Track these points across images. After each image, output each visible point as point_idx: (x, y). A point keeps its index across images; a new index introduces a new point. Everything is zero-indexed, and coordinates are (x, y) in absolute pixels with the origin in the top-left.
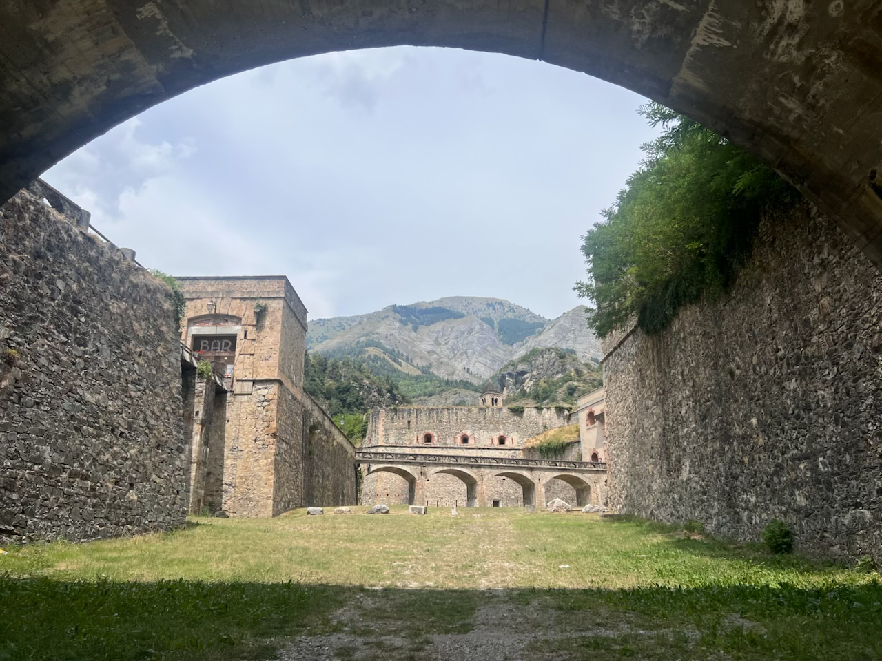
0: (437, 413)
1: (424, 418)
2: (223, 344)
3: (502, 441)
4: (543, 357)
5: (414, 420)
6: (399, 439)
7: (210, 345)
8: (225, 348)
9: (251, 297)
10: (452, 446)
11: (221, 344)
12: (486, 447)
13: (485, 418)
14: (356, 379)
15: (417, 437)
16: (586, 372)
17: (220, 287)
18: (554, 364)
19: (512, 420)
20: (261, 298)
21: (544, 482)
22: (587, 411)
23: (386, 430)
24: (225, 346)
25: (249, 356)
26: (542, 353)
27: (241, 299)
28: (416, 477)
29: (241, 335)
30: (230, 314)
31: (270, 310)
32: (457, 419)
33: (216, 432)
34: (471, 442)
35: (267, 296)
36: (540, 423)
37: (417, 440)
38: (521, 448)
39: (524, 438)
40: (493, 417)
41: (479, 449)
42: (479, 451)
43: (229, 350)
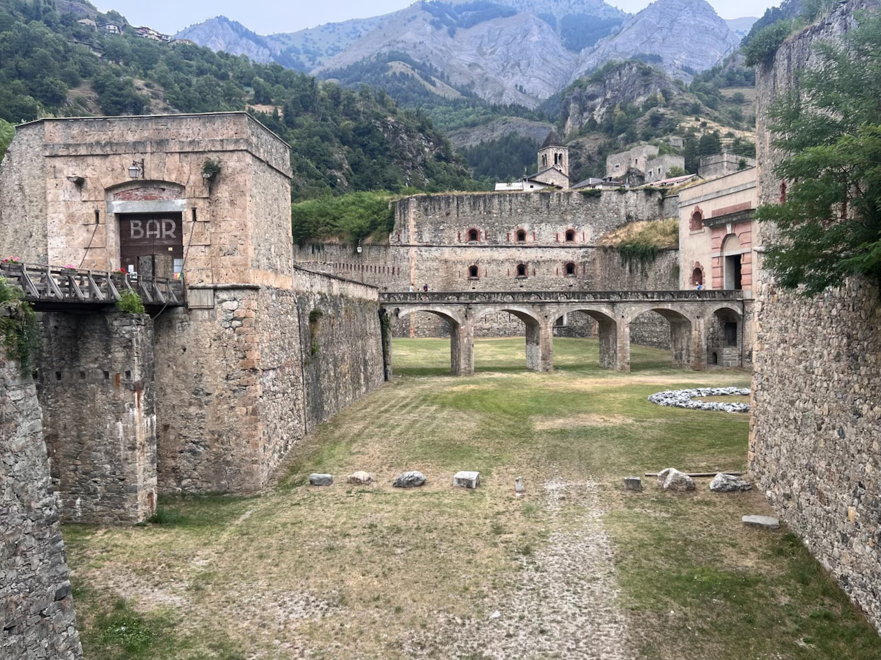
0: (485, 202)
1: (467, 209)
2: (164, 226)
3: (570, 235)
4: (620, 74)
5: (455, 212)
6: (435, 237)
7: (144, 227)
8: (168, 233)
9: (196, 150)
10: (504, 245)
11: (161, 226)
12: (549, 245)
13: (548, 207)
14: (378, 116)
15: (459, 234)
16: (675, 93)
17: (146, 134)
18: (634, 83)
19: (584, 208)
20: (210, 151)
21: (629, 319)
22: (692, 209)
23: (418, 225)
24: (167, 230)
25: (203, 248)
26: (619, 68)
27: (180, 153)
28: (460, 322)
29: (187, 216)
30: (167, 180)
31: (225, 172)
32: (511, 209)
33: (169, 366)
34: (529, 239)
35: (219, 148)
36: (623, 212)
37: (459, 237)
38: (594, 245)
39: (599, 232)
40: (559, 205)
41: (540, 247)
42: (539, 250)
43: (173, 236)
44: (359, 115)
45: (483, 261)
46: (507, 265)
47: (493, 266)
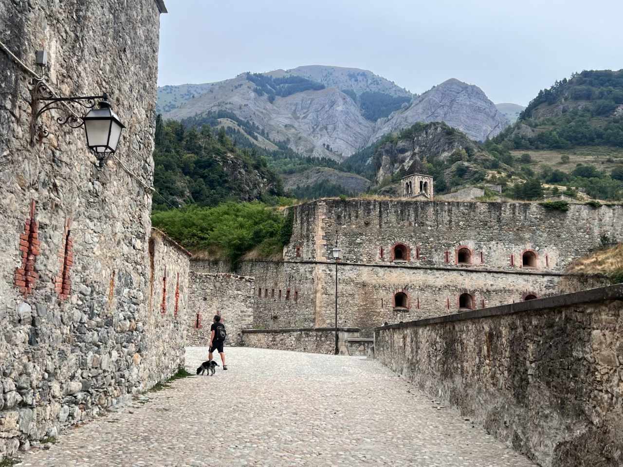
0: (416, 211)
1: (393, 218)
3: (528, 258)
4: (426, 133)
5: (376, 221)
6: (350, 252)
10: (441, 266)
12: (501, 270)
13: (499, 221)
14: (218, 152)
15: (382, 251)
16: (476, 150)
18: (439, 141)
19: (546, 224)
23: (327, 237)
26: (426, 128)
32: (450, 221)
34: (475, 261)
36: (596, 231)
37: (382, 254)
38: (562, 272)
39: (566, 256)
40: (514, 219)
41: (489, 272)
42: (489, 276)
44: (201, 150)
45: (413, 287)
46: (446, 294)
47: (428, 294)
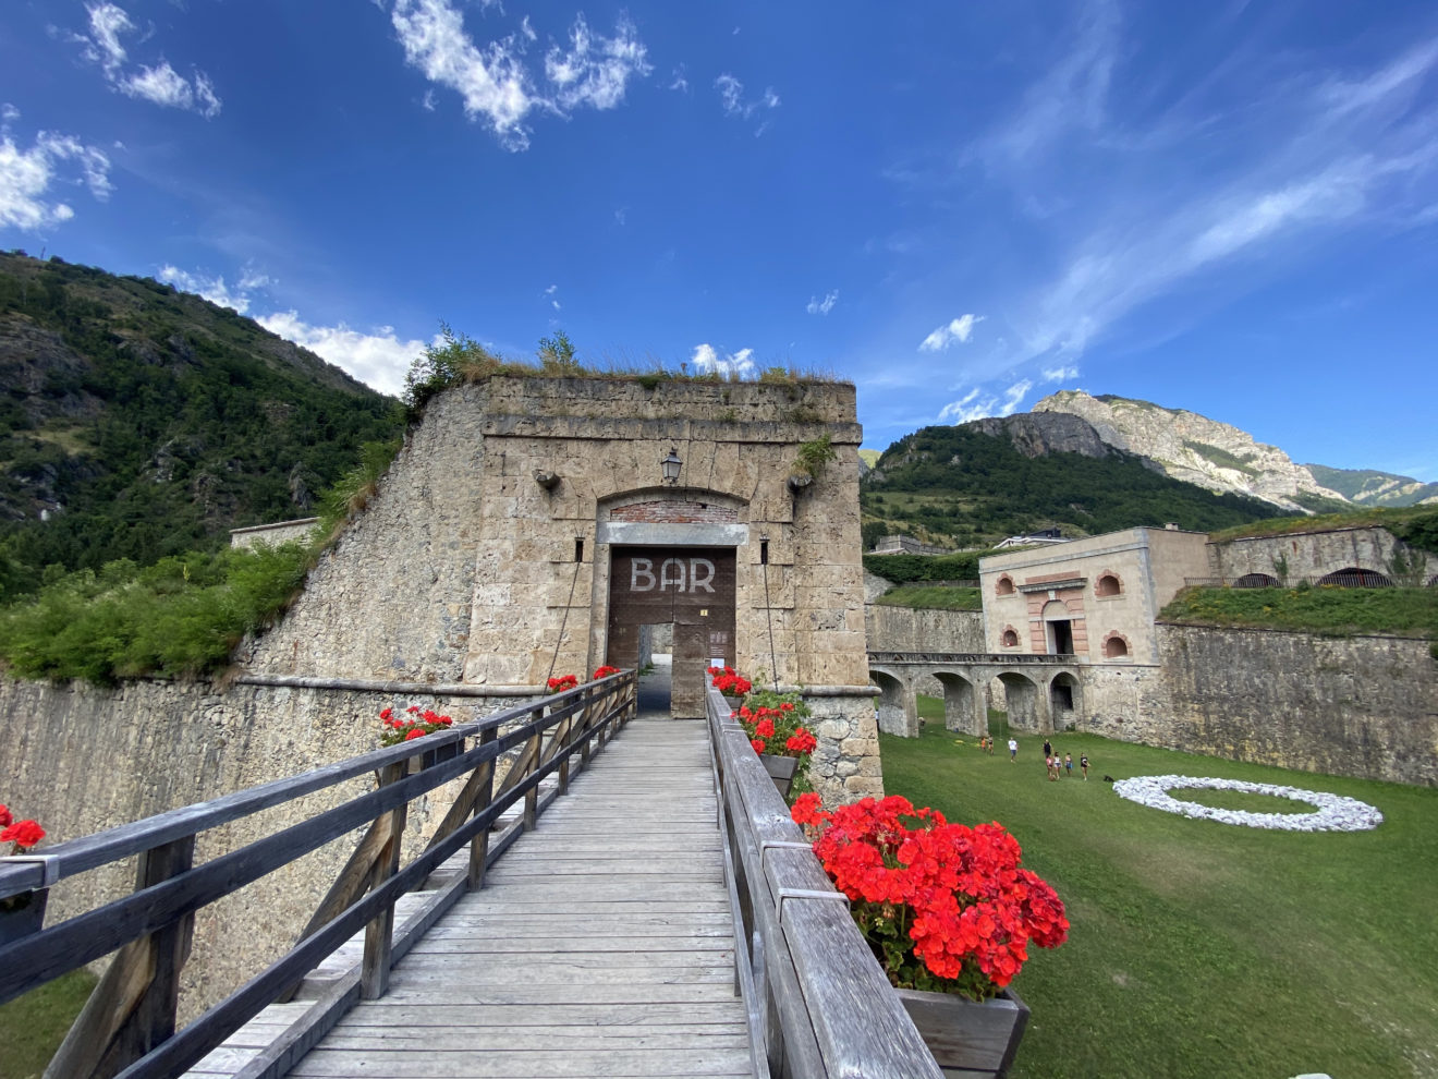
8: (702, 583)
11: (688, 571)
21: (984, 683)
22: (999, 576)
24: (699, 578)
25: (780, 613)
29: (748, 555)
30: (715, 488)
31: (825, 479)
35: (812, 438)
43: (710, 590)
